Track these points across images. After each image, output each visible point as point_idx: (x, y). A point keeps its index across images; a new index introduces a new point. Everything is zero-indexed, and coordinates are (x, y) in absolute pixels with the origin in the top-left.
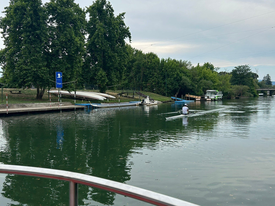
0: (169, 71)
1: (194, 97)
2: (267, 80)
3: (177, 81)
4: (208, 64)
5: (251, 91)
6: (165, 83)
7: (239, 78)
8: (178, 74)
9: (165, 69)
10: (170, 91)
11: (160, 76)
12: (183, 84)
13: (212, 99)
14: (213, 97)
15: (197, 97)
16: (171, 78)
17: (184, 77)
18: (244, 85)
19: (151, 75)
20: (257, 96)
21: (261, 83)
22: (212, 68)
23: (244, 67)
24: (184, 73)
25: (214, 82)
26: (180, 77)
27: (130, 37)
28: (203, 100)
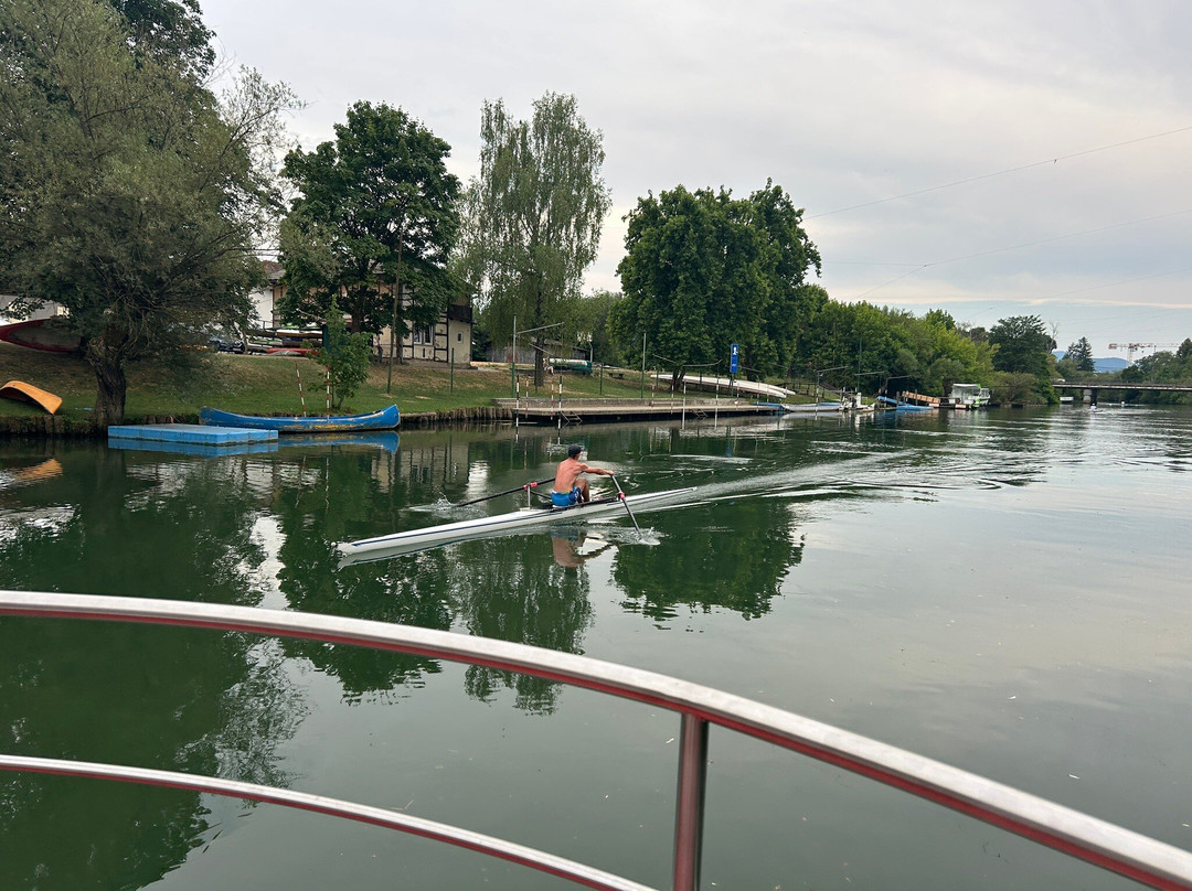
0: (867, 335)
1: (924, 398)
2: (1079, 356)
3: (886, 358)
4: (939, 313)
5: (1042, 389)
6: (855, 363)
7: (1008, 350)
8: (888, 344)
9: (856, 329)
10: (867, 382)
11: (843, 344)
12: (901, 367)
13: (967, 406)
14: (969, 400)
15: (930, 399)
16: (871, 350)
17: (902, 351)
18: (1024, 370)
19: (818, 343)
20: (1056, 403)
21: (1063, 366)
22: (949, 324)
23: (1026, 321)
24: (901, 340)
25: (967, 364)
26: (892, 350)
27: (818, 266)
28: (946, 407)
